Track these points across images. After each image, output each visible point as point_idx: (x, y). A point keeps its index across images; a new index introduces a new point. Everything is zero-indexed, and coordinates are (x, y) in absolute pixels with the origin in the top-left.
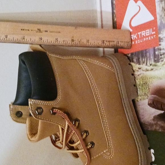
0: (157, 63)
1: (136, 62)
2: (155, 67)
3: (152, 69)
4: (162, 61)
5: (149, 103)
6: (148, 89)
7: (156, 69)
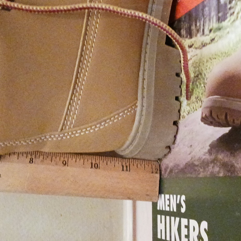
0: (221, 22)
1: (185, 36)
2: (218, 33)
3: (213, 40)
4: (231, 15)
5: (204, 115)
6: (202, 85)
7: (220, 37)
